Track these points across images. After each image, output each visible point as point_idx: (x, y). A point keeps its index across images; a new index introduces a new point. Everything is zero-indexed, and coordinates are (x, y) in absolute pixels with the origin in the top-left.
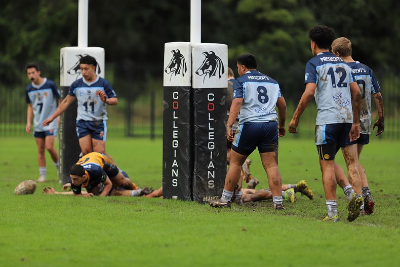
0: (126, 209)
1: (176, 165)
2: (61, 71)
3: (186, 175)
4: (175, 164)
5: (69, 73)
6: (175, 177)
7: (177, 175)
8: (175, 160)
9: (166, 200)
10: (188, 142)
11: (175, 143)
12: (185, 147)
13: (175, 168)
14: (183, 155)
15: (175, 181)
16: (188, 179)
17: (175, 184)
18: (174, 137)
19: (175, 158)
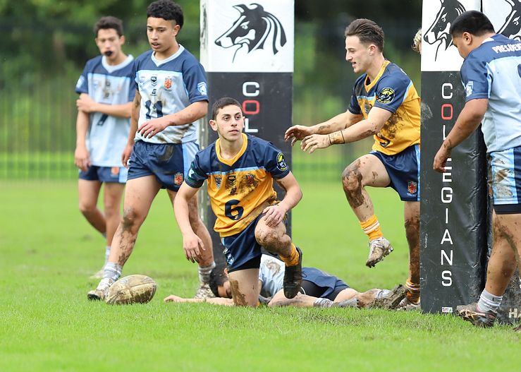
0: (341, 335)
1: (450, 239)
2: (202, 40)
3: (471, 262)
4: (446, 238)
5: (219, 44)
6: (447, 267)
7: (451, 263)
8: (447, 231)
9: (428, 315)
10: (474, 191)
11: (446, 192)
12: (469, 203)
13: (447, 247)
14: (464, 219)
15: (446, 275)
16: (474, 271)
17: (447, 282)
18: (444, 180)
19: (445, 227)
